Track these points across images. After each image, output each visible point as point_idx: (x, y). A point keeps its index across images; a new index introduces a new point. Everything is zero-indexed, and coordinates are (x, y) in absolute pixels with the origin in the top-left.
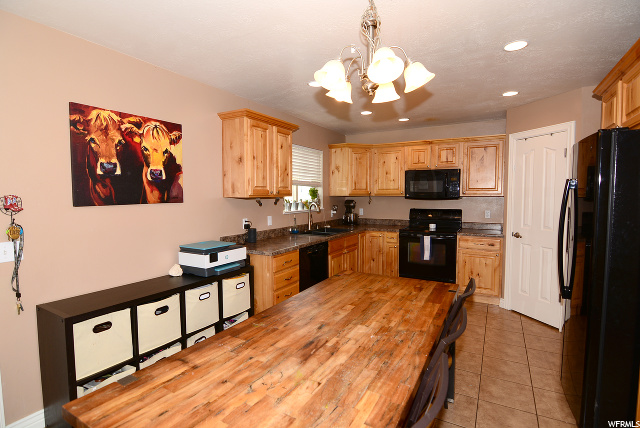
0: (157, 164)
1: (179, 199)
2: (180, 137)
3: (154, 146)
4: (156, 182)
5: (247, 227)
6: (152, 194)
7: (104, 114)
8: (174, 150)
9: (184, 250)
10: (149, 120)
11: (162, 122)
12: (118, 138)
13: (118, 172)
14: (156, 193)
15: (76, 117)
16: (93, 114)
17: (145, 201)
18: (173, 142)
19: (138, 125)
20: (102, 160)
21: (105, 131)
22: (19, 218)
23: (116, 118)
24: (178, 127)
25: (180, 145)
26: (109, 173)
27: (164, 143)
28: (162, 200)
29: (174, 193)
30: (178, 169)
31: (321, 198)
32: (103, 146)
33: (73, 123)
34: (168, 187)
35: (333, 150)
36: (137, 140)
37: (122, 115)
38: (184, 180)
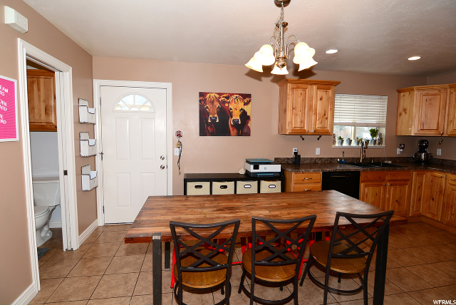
0: (236, 116)
1: (248, 134)
2: (250, 101)
3: (236, 107)
4: (236, 125)
5: (295, 153)
6: (233, 131)
7: (212, 95)
8: (246, 108)
9: (247, 162)
10: (233, 94)
11: (239, 94)
12: (218, 105)
13: (217, 121)
14: (235, 131)
15: (201, 98)
16: (208, 95)
17: (229, 135)
18: (245, 104)
19: (228, 98)
20: (211, 116)
21: (212, 102)
22: (181, 139)
23: (217, 96)
24: (249, 96)
25: (250, 105)
26: (214, 121)
27: (241, 105)
28: (238, 135)
29: (245, 131)
30: (248, 118)
31: (384, 137)
32: (211, 109)
33: (200, 101)
34: (242, 128)
35: (402, 94)
36: (227, 105)
37: (220, 94)
38: (251, 124)
